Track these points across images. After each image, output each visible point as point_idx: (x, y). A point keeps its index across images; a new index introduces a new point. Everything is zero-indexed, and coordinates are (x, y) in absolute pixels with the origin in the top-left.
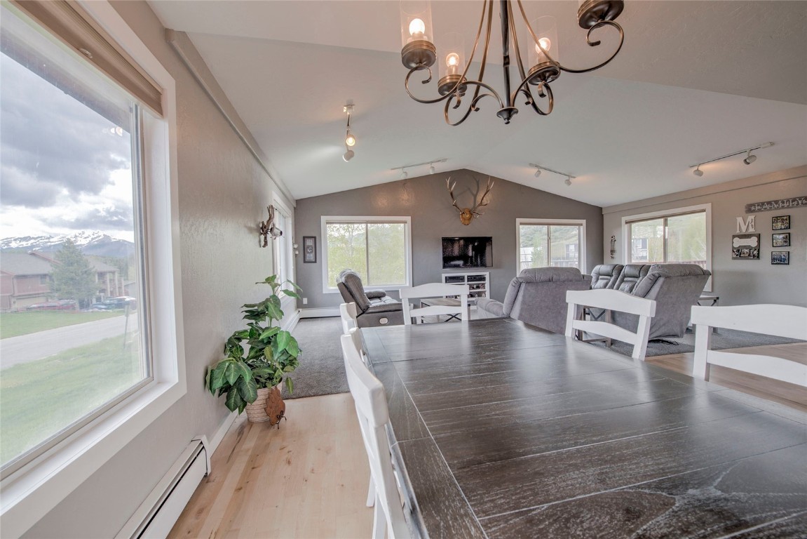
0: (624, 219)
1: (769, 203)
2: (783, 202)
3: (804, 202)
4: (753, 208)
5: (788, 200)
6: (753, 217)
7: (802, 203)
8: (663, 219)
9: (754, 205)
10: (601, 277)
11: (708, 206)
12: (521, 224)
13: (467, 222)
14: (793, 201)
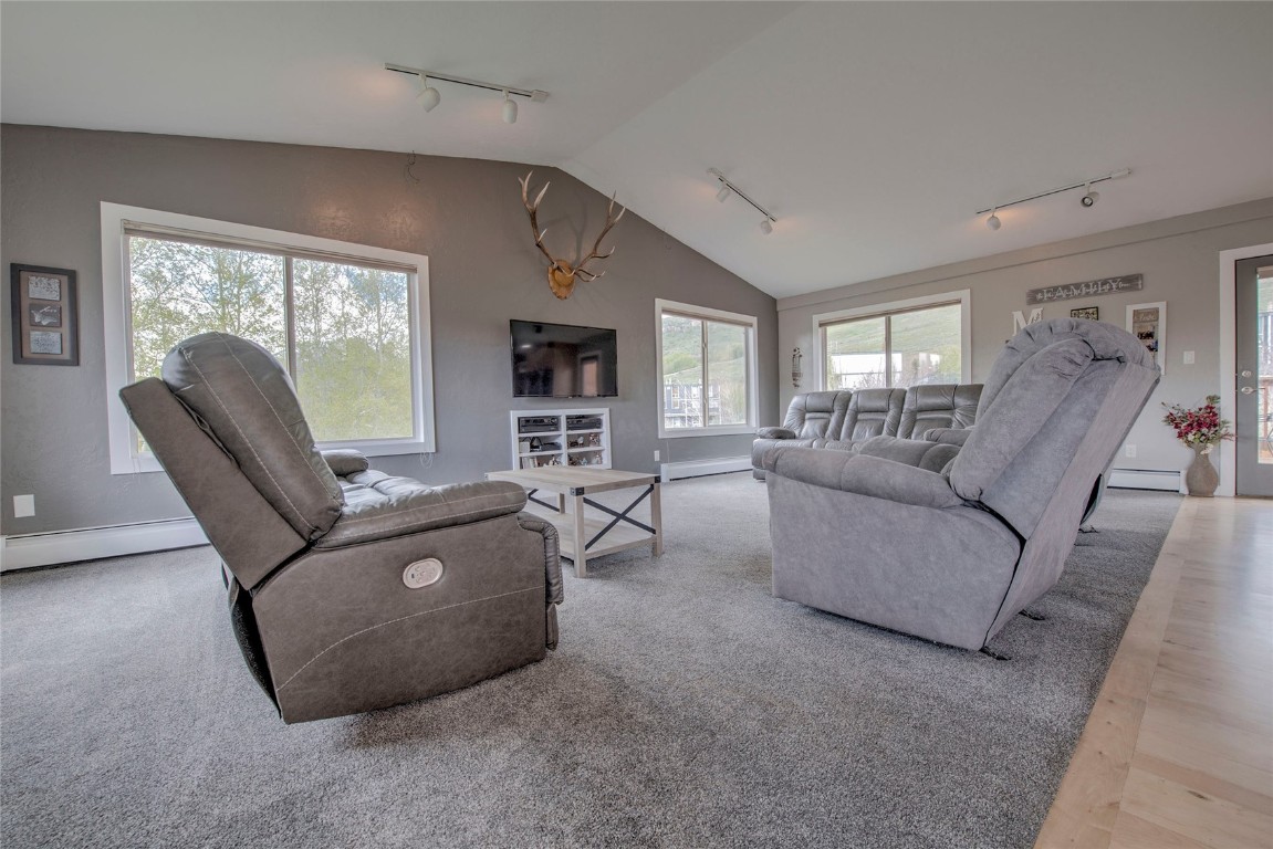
0: (817, 319)
1: (1066, 287)
2: (1087, 286)
3: (1121, 285)
4: (1039, 296)
5: (1096, 283)
6: (1039, 310)
7: (1118, 288)
8: (883, 318)
9: (1040, 291)
10: (808, 415)
11: (965, 294)
12: (665, 311)
13: (563, 292)
14: (1103, 284)
